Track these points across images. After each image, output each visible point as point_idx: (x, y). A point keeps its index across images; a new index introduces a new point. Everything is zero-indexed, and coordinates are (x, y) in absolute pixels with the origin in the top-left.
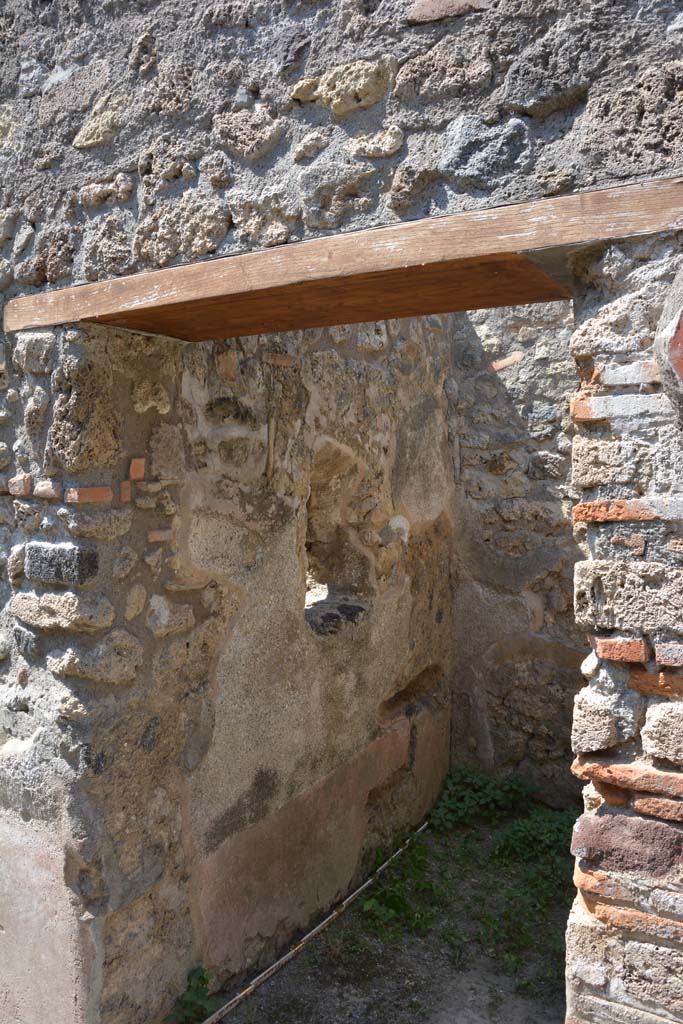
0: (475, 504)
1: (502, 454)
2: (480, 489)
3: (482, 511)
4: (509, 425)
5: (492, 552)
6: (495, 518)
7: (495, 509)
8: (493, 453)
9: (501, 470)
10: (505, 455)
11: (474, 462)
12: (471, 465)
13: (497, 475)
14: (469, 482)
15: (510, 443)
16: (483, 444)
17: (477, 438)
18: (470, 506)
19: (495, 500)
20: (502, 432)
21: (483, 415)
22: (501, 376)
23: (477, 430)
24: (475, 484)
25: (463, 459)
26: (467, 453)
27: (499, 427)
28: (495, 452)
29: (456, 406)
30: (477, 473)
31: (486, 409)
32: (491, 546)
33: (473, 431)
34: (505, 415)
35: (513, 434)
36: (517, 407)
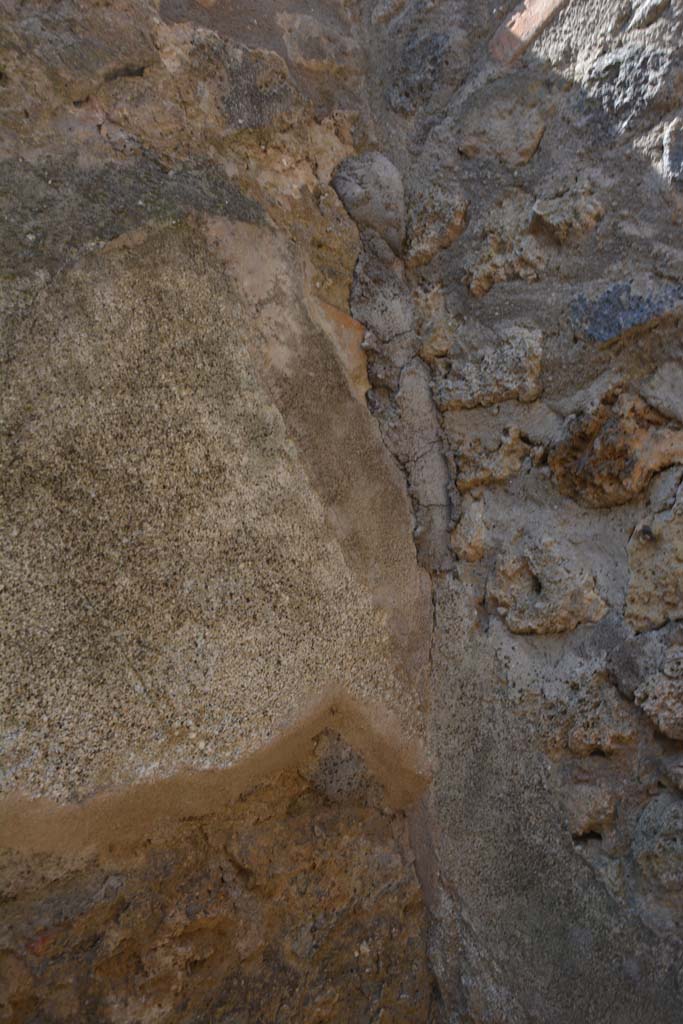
0: (522, 663)
1: (610, 400)
2: (538, 586)
3: (553, 691)
4: (621, 245)
5: (613, 909)
6: (614, 727)
7: (610, 678)
8: (568, 404)
9: (616, 479)
10: (627, 403)
11: (501, 465)
12: (491, 483)
13: (607, 507)
14: (487, 558)
15: (638, 333)
16: (518, 369)
17: (489, 353)
18: (503, 665)
19: (606, 635)
20: (592, 291)
21: (502, 247)
22: (551, 50)
23: (487, 320)
24: (510, 564)
25: (455, 463)
26: (464, 429)
27: (575, 277)
28: (578, 396)
29: (401, 250)
30: (517, 515)
31: (510, 216)
32: (609, 873)
33: (473, 331)
34: (589, 206)
35: (644, 286)
36: (644, 143)
